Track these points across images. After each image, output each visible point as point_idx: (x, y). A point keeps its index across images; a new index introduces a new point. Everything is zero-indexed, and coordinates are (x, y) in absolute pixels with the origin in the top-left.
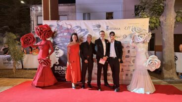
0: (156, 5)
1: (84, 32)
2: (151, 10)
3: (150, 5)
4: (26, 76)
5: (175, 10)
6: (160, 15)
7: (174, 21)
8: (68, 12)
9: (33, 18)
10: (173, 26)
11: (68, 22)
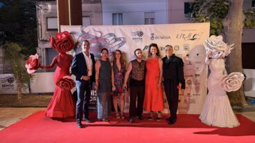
0: (217, 4)
2: (211, 10)
3: (209, 4)
4: (37, 103)
5: (243, 11)
6: (223, 18)
7: (242, 26)
8: (91, 12)
9: (41, 20)
10: (241, 33)
11: (97, 28)
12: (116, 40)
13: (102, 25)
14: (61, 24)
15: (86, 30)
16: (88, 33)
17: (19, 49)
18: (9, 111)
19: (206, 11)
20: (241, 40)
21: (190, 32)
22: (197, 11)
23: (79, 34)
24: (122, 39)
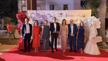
0: (95, 1)
1: (52, 17)
2: (92, 4)
3: (91, 1)
5: (106, 5)
6: (97, 7)
7: (106, 11)
8: (41, 4)
9: (20, 7)
10: (105, 14)
11: (43, 11)
12: (51, 16)
13: (45, 10)
14: (28, 9)
15: (38, 12)
16: (39, 13)
17: (10, 20)
18: (5, 46)
19: (90, 4)
20: (105, 18)
21: (83, 14)
22: (86, 4)
23: (35, 14)
24: (53, 16)
